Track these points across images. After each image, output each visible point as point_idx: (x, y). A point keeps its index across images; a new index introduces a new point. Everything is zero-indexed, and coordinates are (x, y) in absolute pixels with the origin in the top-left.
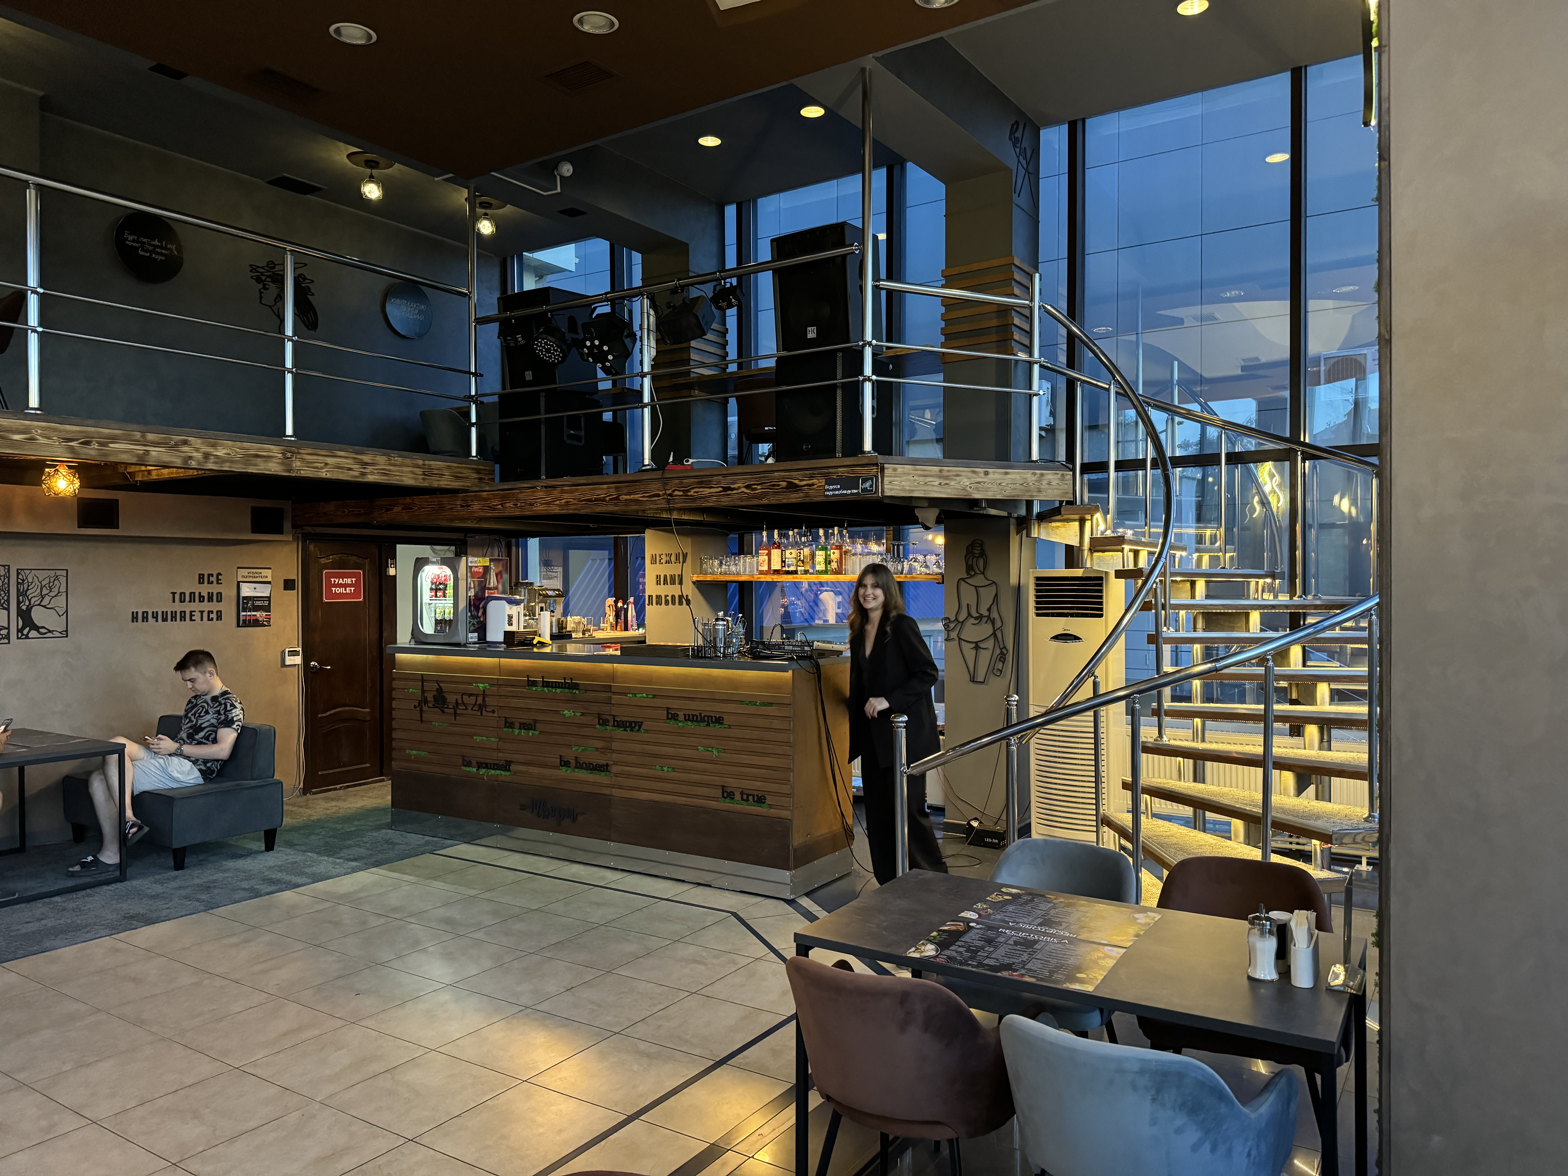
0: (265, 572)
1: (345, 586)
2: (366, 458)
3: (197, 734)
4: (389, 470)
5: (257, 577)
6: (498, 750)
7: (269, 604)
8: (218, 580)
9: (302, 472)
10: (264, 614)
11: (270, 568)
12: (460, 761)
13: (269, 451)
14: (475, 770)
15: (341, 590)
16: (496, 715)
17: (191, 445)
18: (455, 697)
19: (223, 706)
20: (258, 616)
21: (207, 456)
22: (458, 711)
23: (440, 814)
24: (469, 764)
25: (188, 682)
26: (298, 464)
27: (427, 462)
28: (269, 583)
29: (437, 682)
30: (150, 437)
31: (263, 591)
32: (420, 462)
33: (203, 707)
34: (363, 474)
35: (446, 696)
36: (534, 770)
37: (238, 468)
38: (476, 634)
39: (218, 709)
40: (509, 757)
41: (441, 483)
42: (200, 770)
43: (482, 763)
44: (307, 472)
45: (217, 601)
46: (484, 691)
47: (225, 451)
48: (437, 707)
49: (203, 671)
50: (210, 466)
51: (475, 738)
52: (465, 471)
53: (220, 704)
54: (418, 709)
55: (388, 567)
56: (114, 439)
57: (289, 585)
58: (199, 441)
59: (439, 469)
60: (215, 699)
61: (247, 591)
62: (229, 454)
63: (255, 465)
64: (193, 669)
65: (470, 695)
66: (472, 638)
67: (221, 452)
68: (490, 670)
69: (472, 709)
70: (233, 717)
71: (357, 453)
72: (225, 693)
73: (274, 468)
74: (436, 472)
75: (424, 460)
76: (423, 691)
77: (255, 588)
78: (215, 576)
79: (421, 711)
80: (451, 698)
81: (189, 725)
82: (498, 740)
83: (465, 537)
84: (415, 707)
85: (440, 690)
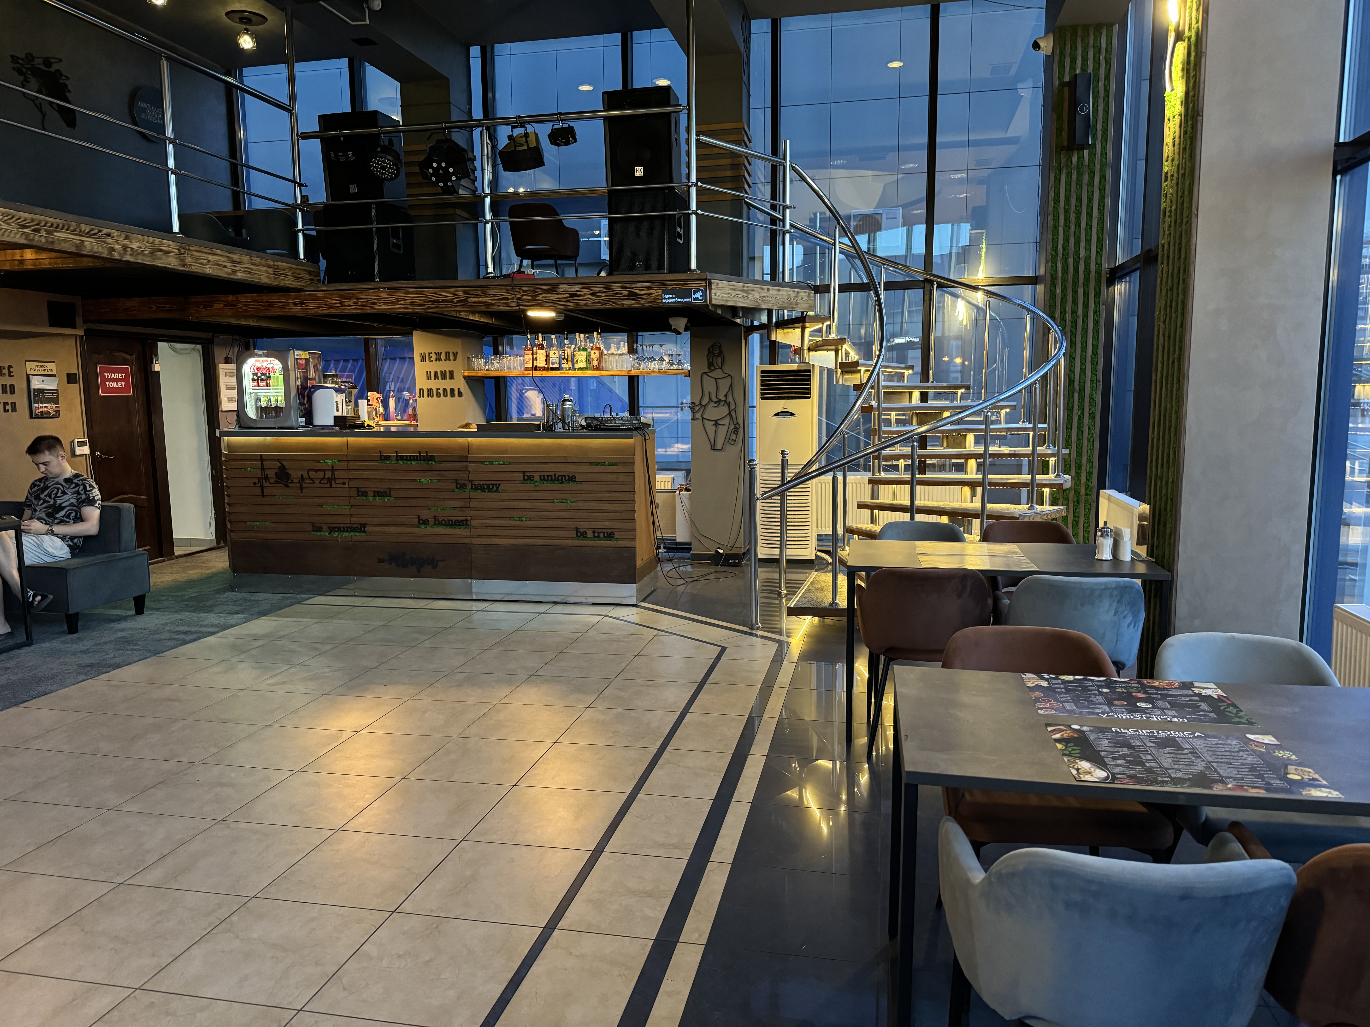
0: (50, 366)
1: (117, 380)
2: (236, 257)
3: (57, 513)
4: (251, 269)
5: (44, 370)
6: (351, 515)
7: (58, 396)
8: (10, 372)
9: (193, 267)
10: (54, 406)
11: (54, 362)
12: (309, 527)
13: (168, 246)
14: (327, 534)
15: (113, 385)
16: (347, 486)
17: (113, 237)
18: (300, 473)
19: (82, 487)
20: (49, 408)
21: (125, 247)
22: (304, 485)
23: (290, 574)
24: (320, 529)
25: (41, 465)
26: (190, 259)
27: (276, 263)
28: (54, 376)
29: (278, 460)
30: (84, 227)
31: (51, 384)
32: (272, 263)
33: (58, 489)
34: (234, 272)
35: (290, 472)
36: (392, 529)
37: (148, 261)
38: (304, 419)
39: (77, 489)
40: (363, 521)
41: (286, 282)
42: (68, 546)
43: (334, 528)
44: (195, 268)
45: (11, 393)
46: (333, 466)
47: (138, 244)
48: (280, 483)
49: (56, 455)
50: (128, 258)
51: (324, 507)
52: (301, 272)
53: (77, 485)
54: (259, 485)
55: (152, 363)
56: (57, 228)
57: (71, 378)
58: (119, 234)
59: (284, 270)
60: (68, 480)
61: (37, 383)
62: (141, 248)
63: (160, 259)
64: (47, 453)
65: (316, 471)
66: (301, 422)
67: (135, 245)
68: (338, 448)
69: (320, 483)
70: (94, 497)
71: (229, 253)
72: (77, 476)
73: (171, 262)
74: (282, 272)
75: (274, 261)
76: (263, 469)
77: (43, 381)
78: (7, 368)
79: (262, 488)
80: (295, 475)
81: (45, 505)
82: (350, 507)
83: (213, 336)
84: (255, 483)
85: (283, 468)
